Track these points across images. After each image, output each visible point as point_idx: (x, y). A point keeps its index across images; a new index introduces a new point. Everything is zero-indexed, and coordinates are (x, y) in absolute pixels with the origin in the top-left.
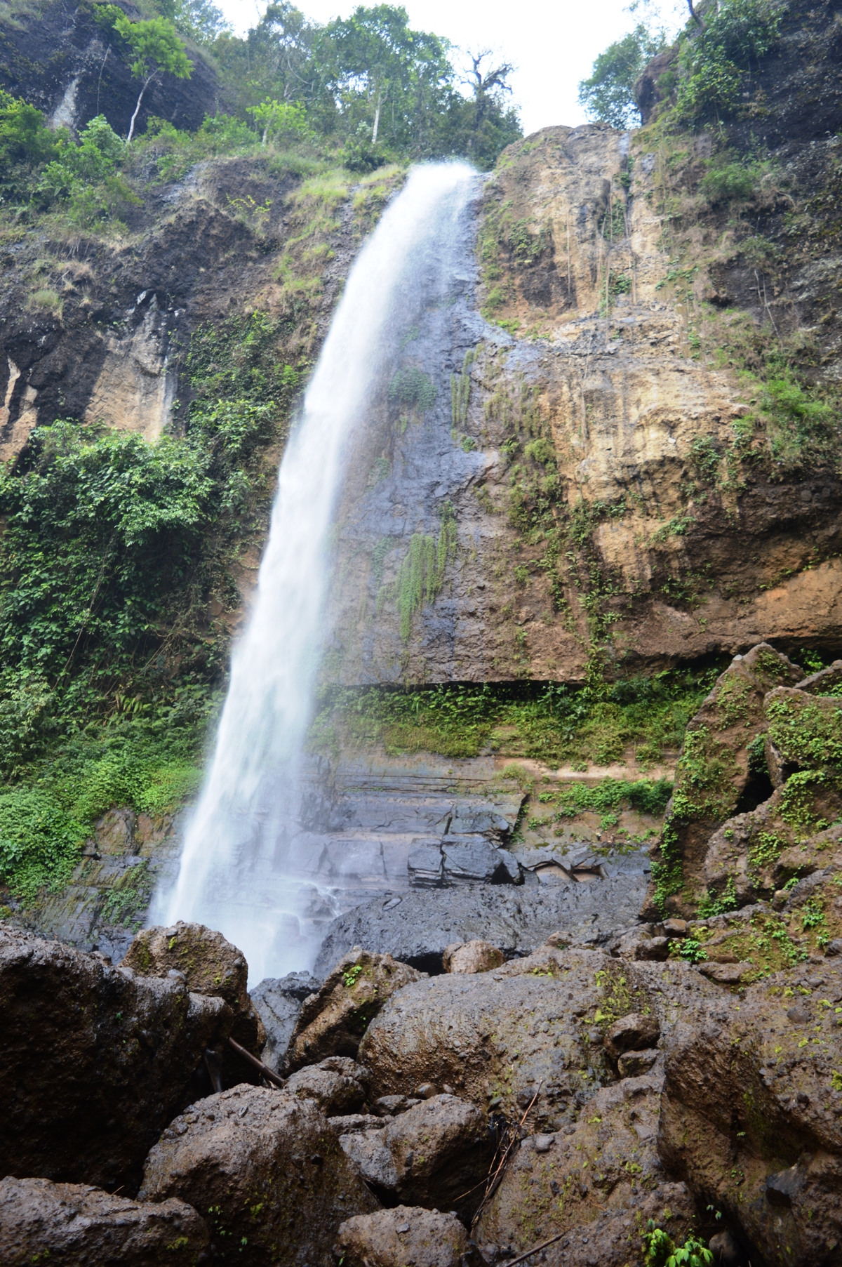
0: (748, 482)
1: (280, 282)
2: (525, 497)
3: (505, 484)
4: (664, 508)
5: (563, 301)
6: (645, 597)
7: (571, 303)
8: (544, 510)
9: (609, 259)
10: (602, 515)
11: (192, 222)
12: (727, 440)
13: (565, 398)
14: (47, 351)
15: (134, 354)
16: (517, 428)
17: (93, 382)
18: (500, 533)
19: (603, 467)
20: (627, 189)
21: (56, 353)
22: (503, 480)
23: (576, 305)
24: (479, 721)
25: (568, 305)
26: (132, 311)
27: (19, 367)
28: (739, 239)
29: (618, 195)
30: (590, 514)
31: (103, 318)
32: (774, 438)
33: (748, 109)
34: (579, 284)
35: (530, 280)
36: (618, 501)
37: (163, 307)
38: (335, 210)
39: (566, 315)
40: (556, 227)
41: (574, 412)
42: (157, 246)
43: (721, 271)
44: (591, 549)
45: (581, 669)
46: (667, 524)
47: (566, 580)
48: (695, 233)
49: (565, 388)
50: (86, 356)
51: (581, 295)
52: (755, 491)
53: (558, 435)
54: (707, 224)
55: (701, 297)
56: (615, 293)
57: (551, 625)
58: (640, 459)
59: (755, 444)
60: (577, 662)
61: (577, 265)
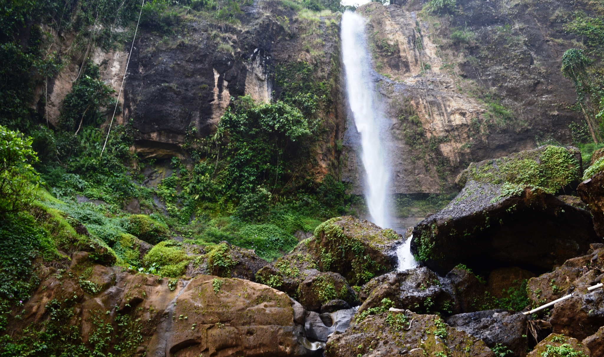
0: (489, 132)
1: (308, 51)
2: (411, 134)
3: (401, 130)
4: (462, 140)
5: (405, 70)
6: (458, 167)
7: (408, 70)
8: (418, 139)
9: (421, 57)
10: (441, 141)
11: (268, 24)
12: (482, 120)
13: (421, 102)
14: (231, 67)
15: (255, 72)
16: (404, 111)
17: (245, 81)
18: (403, 146)
19: (441, 126)
20: (420, 33)
21: (234, 68)
22: (400, 128)
23: (410, 71)
24: (406, 206)
25: (407, 71)
26: (252, 55)
27: (219, 72)
28: (465, 56)
29: (417, 35)
30: (437, 141)
31: (245, 57)
32: (496, 120)
33: (458, 12)
34: (410, 64)
35: (391, 61)
36: (446, 137)
37: (262, 55)
38: (319, 26)
39: (407, 74)
40: (400, 43)
41: (425, 108)
42: (258, 31)
43: (463, 66)
44: (438, 152)
45: (438, 190)
46: (463, 144)
47: (428, 161)
48: (450, 52)
49: (420, 100)
50: (242, 70)
51: (411, 68)
52: (492, 136)
53: (420, 115)
54: (452, 50)
55: (458, 74)
56: (426, 69)
57: (426, 176)
58: (454, 124)
59: (491, 121)
60: (436, 188)
61: (409, 58)
